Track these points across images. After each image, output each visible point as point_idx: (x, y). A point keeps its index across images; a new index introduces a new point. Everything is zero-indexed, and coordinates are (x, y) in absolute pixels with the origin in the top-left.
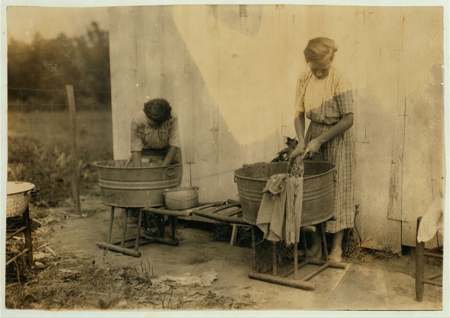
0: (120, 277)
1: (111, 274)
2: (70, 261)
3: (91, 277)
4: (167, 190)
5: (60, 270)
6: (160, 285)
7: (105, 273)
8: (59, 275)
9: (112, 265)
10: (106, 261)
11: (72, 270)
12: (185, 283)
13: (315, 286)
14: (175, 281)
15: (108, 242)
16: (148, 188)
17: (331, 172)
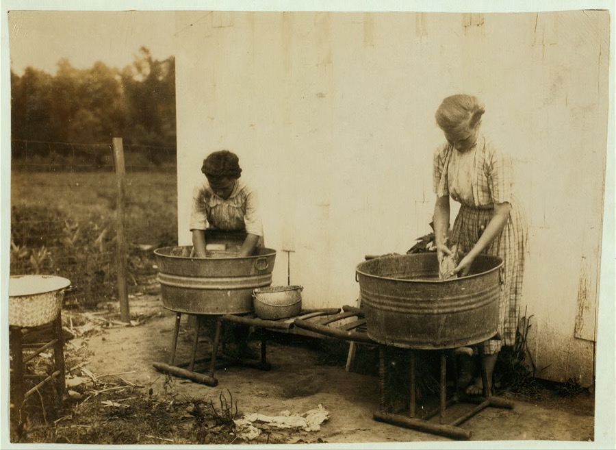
0: (188, 416)
1: (176, 410)
2: (118, 390)
3: (147, 414)
4: (256, 290)
5: (102, 402)
6: (247, 428)
7: (168, 409)
8: (103, 410)
9: (177, 398)
10: (169, 391)
11: (120, 403)
12: (283, 426)
13: (471, 433)
14: (268, 423)
15: (170, 362)
16: (229, 287)
17: (495, 270)
